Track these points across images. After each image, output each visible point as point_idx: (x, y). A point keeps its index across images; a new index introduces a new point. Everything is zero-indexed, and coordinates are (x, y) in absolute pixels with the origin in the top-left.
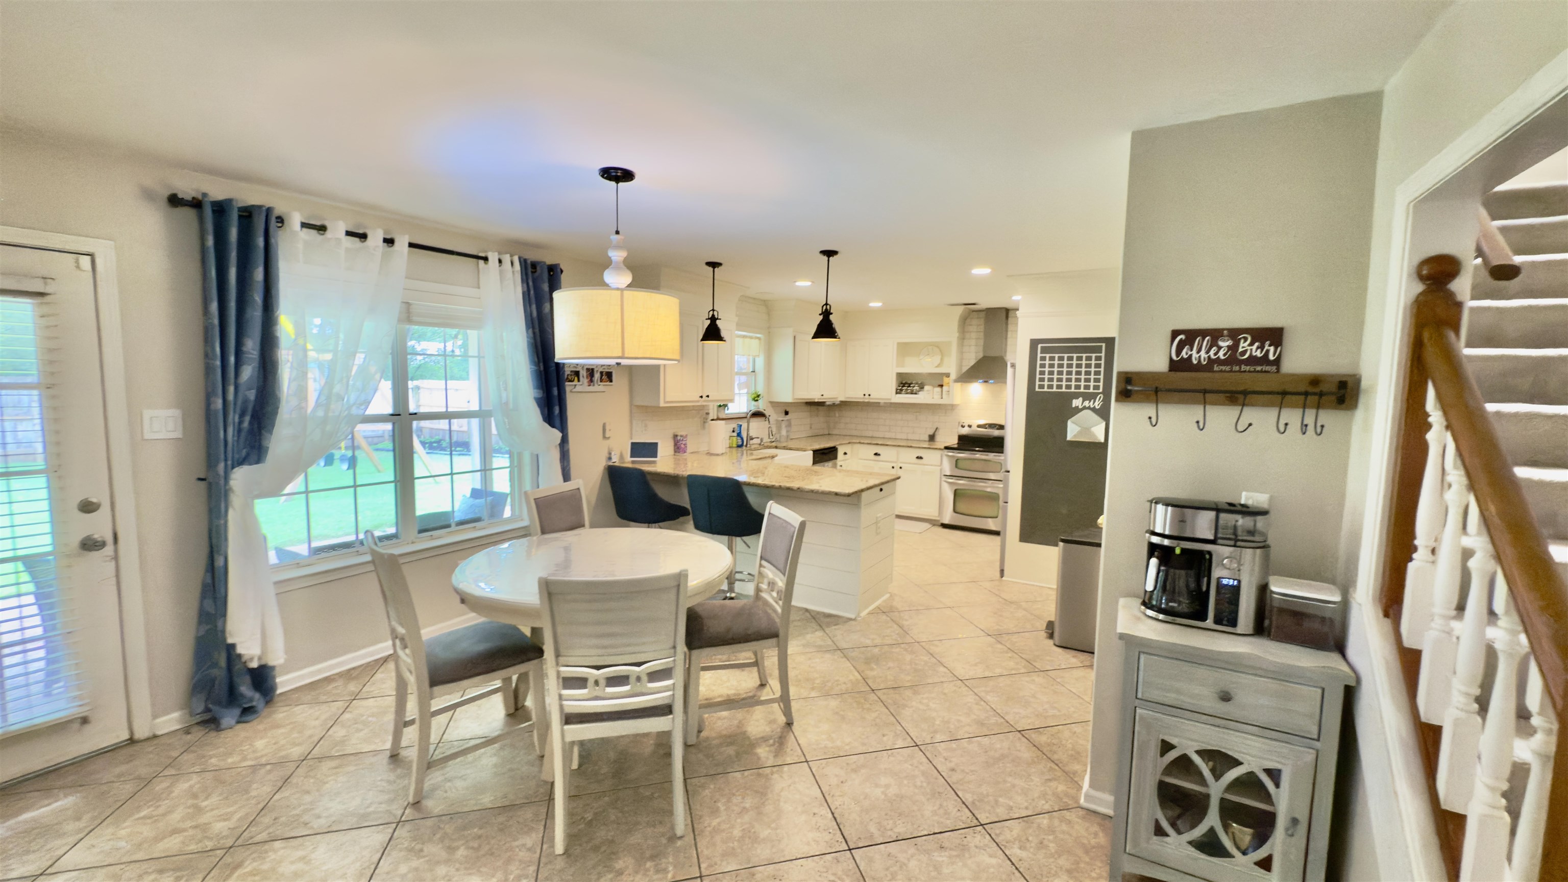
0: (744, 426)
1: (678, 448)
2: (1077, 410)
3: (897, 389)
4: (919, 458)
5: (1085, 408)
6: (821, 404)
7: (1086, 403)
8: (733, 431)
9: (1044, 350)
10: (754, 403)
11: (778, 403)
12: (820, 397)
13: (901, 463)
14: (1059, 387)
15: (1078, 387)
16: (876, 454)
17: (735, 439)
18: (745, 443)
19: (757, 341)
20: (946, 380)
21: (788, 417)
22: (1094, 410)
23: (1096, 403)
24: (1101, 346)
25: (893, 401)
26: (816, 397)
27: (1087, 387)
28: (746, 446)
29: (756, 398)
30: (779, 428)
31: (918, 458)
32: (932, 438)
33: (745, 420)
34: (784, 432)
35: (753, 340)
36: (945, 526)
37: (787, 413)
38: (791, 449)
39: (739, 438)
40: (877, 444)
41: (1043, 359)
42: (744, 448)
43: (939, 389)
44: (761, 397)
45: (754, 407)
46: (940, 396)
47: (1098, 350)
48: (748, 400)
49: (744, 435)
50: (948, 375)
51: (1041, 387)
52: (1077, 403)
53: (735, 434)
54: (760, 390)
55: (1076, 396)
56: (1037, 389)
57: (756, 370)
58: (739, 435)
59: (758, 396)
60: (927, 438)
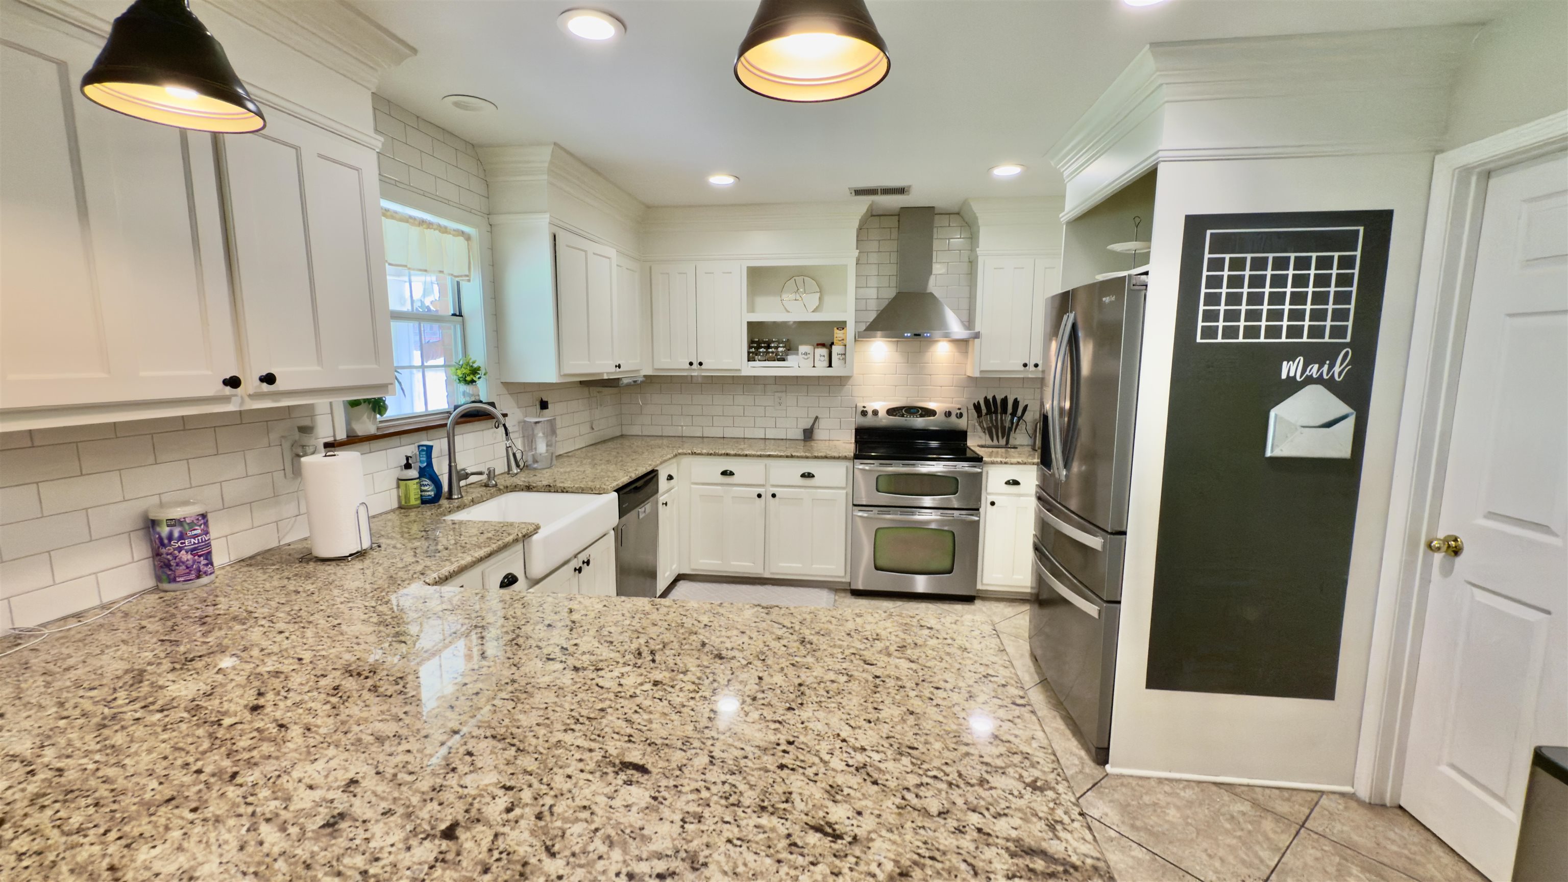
0: (439, 445)
1: (168, 565)
2: (1292, 387)
3: (749, 353)
4: (808, 476)
5: (1310, 380)
6: (611, 384)
7: (1314, 370)
8: (408, 466)
9: (1220, 244)
10: (463, 387)
11: (524, 384)
12: (613, 369)
13: (773, 486)
14: (1252, 332)
15: (1295, 332)
16: (724, 473)
17: (413, 486)
18: (445, 488)
19: (461, 239)
20: (838, 334)
21: (548, 414)
22: (1330, 385)
23: (1337, 369)
24: (1358, 231)
25: (744, 373)
26: (604, 368)
27: (1316, 332)
28: (450, 497)
29: (470, 375)
30: (530, 440)
31: (803, 476)
32: (808, 434)
33: (443, 432)
34: (541, 447)
35: (449, 237)
36: (858, 593)
37: (544, 405)
38: (564, 491)
39: (427, 481)
40: (727, 455)
41: (1216, 265)
42: (444, 502)
43: (824, 351)
44: (482, 372)
45: (463, 397)
46: (826, 363)
47: (1348, 242)
48: (447, 382)
49: (441, 468)
50: (842, 325)
51: (1210, 332)
52: (1290, 369)
53: (413, 473)
54: (478, 356)
55: (1290, 352)
56: (1199, 340)
57: (465, 311)
58: (427, 472)
59: (475, 371)
60: (800, 436)
